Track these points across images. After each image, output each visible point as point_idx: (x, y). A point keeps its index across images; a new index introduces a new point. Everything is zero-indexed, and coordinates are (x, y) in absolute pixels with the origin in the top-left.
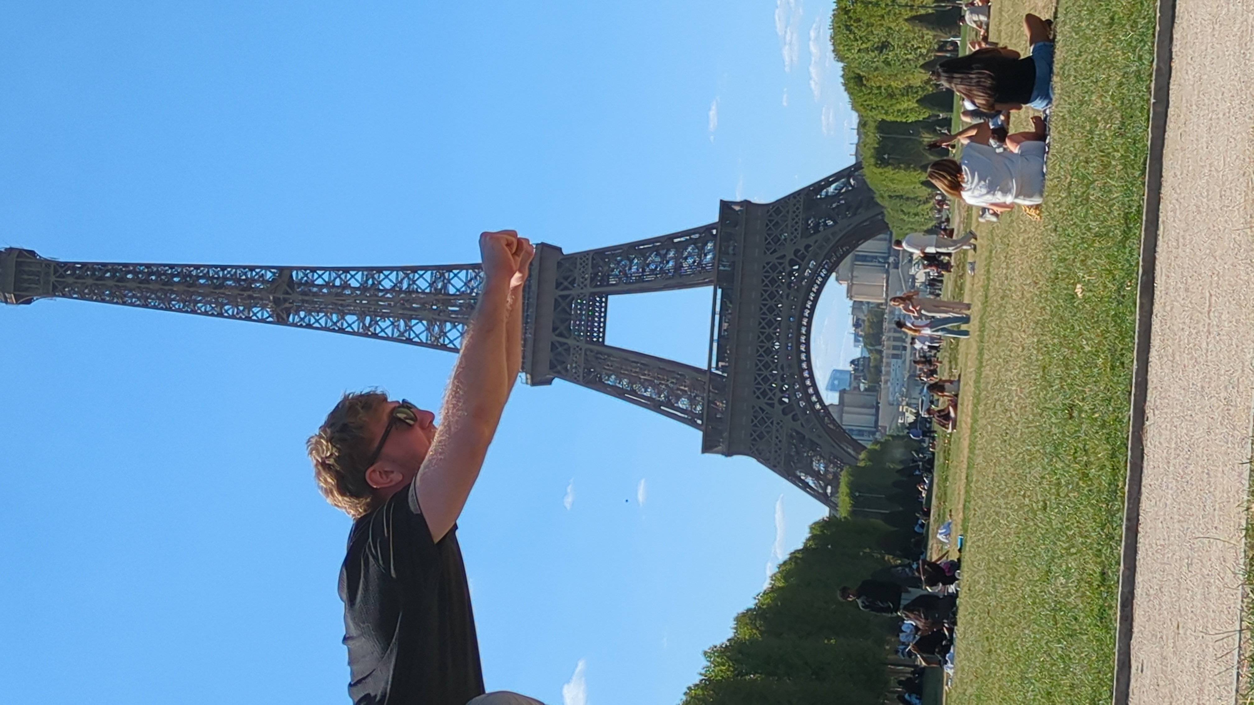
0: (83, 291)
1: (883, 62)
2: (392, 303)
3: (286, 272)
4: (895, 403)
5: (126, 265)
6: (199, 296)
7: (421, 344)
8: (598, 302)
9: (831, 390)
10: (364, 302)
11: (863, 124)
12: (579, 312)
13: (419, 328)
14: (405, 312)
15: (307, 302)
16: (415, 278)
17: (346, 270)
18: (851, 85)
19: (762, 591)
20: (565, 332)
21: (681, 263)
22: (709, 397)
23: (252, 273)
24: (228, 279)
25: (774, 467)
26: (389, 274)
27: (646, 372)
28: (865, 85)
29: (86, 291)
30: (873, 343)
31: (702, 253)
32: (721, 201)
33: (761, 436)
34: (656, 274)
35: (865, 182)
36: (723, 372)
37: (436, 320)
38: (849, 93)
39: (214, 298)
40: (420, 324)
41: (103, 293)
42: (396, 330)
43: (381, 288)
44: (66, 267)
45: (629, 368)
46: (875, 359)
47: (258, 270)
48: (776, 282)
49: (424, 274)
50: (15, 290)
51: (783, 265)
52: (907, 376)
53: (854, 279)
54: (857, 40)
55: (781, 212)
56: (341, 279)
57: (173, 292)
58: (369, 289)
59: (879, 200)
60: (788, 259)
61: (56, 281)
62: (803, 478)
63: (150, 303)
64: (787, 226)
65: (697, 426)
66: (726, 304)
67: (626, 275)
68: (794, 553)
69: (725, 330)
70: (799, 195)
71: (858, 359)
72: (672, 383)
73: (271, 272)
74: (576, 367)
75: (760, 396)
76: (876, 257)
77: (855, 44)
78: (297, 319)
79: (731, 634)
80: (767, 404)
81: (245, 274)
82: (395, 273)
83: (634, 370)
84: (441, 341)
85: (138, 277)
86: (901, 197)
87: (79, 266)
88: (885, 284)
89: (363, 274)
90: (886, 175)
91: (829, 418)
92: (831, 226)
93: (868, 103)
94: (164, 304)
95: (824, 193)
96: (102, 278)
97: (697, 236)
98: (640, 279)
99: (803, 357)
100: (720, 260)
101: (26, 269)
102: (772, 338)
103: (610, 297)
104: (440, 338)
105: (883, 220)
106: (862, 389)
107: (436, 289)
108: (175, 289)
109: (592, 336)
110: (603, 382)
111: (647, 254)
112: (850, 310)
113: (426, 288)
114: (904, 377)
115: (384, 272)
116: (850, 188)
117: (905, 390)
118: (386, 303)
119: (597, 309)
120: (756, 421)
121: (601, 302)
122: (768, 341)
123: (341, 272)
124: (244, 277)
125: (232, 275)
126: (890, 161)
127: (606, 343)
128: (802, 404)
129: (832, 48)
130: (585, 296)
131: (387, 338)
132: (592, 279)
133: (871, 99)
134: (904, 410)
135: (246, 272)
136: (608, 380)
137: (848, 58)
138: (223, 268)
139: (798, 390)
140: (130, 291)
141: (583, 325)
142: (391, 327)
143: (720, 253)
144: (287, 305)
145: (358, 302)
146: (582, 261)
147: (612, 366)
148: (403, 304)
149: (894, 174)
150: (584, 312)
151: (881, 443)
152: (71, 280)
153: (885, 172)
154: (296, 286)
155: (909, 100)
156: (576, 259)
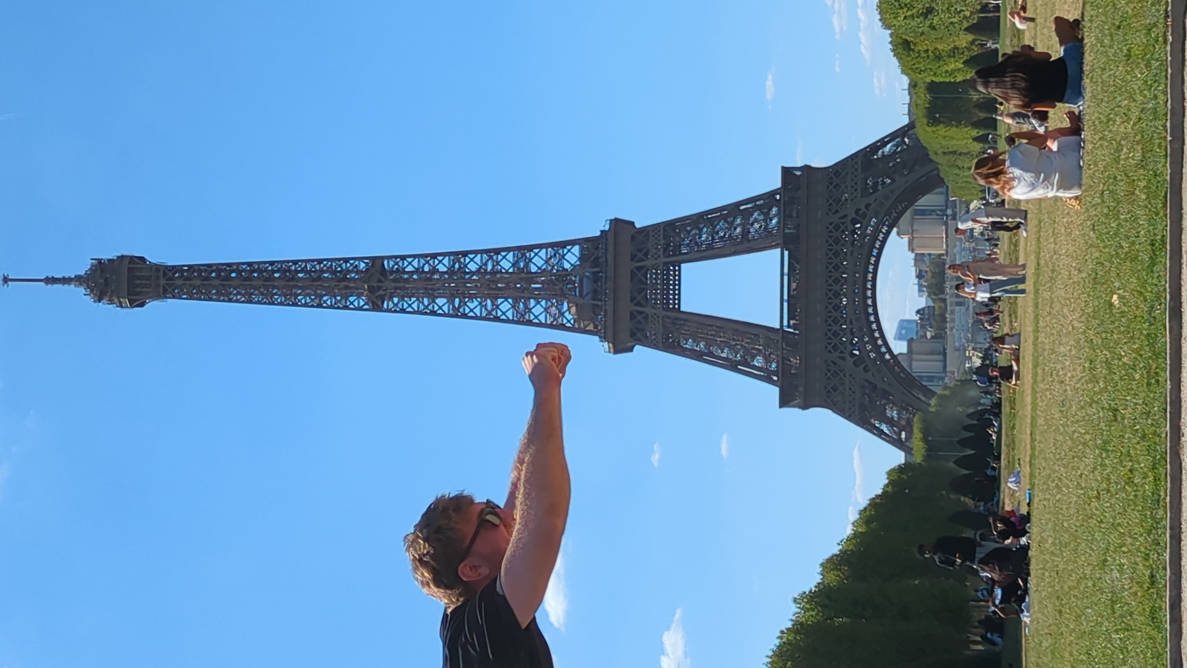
0: (192, 292)
1: (929, 27)
2: (479, 285)
3: (378, 262)
4: (962, 348)
5: (229, 265)
6: (299, 289)
7: (508, 321)
8: (671, 270)
9: (900, 339)
10: (452, 285)
11: (913, 86)
12: (654, 281)
13: (505, 306)
14: (492, 292)
15: (399, 288)
16: (499, 259)
17: (434, 256)
18: (900, 51)
19: (846, 537)
20: (643, 302)
21: (749, 229)
22: (782, 353)
23: (346, 265)
24: (325, 272)
25: (849, 418)
26: (474, 258)
27: (722, 334)
28: (913, 50)
29: (194, 291)
30: (937, 292)
31: (768, 218)
32: (783, 168)
33: (835, 389)
34: (725, 241)
35: (919, 140)
36: (794, 330)
37: (521, 298)
38: (897, 58)
39: (312, 290)
40: (506, 302)
41: (210, 292)
42: (483, 309)
43: (467, 270)
44: (174, 270)
45: (705, 331)
46: (940, 308)
47: (351, 262)
48: (840, 241)
49: (506, 255)
50: (128, 295)
51: (845, 225)
52: (971, 321)
53: (915, 232)
54: (902, 8)
55: (840, 174)
56: (430, 264)
57: (274, 287)
58: (456, 272)
59: (933, 157)
60: (850, 218)
61: (167, 284)
62: (877, 425)
63: (254, 299)
64: (846, 187)
65: (773, 383)
66: (793, 264)
67: (696, 243)
68: (873, 499)
69: (794, 290)
70: (856, 157)
71: (923, 309)
72: (747, 343)
73: (364, 262)
74: (655, 334)
75: (832, 351)
76: (934, 211)
77: (901, 11)
78: (391, 305)
79: (818, 579)
80: (839, 357)
81: (340, 266)
82: (479, 256)
83: (709, 333)
84: (527, 317)
85: (242, 275)
86: (954, 153)
87: (186, 268)
88: (944, 236)
89: (449, 259)
90: (939, 132)
91: (899, 367)
92: (890, 184)
93: (917, 66)
94: (266, 298)
95: (880, 153)
96: (208, 278)
97: (762, 202)
98: (710, 247)
99: (870, 310)
100: (785, 224)
101: (138, 274)
102: (840, 294)
103: (683, 265)
104: (525, 314)
105: (938, 175)
106: (929, 336)
107: (519, 268)
108: (276, 284)
109: (668, 303)
110: (682, 346)
111: (716, 223)
112: (913, 262)
113: (509, 269)
114: (969, 323)
115: (469, 255)
116: (905, 147)
117: (970, 335)
118: (473, 285)
119: (671, 278)
120: (829, 374)
121: (675, 271)
122: (836, 298)
123: (429, 258)
124: (339, 269)
125: (328, 268)
126: (942, 119)
127: (682, 309)
128: (872, 355)
129: (879, 17)
130: (659, 266)
131: (476, 318)
132: (665, 250)
133: (919, 63)
134: (971, 355)
135: (341, 264)
136: (686, 344)
137: (895, 25)
138: (320, 261)
139: (867, 343)
140: (235, 289)
141: (659, 293)
142: (479, 307)
143: (785, 216)
144: (381, 292)
145: (446, 285)
146: (654, 234)
147: (688, 331)
148: (489, 285)
149: (945, 132)
150: (659, 282)
151: (950, 388)
152: (179, 282)
153: (937, 130)
154: (388, 274)
155: (957, 61)
156: (649, 231)
